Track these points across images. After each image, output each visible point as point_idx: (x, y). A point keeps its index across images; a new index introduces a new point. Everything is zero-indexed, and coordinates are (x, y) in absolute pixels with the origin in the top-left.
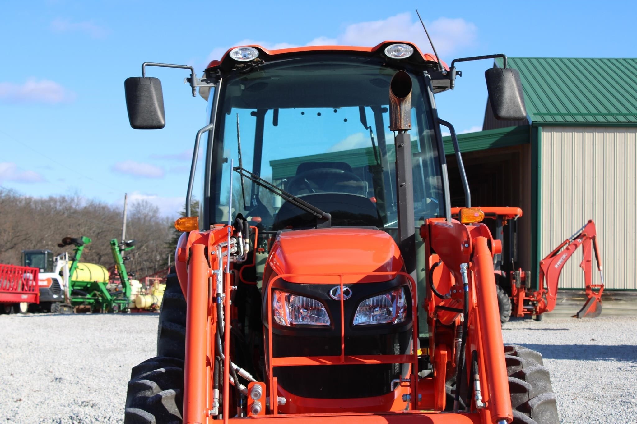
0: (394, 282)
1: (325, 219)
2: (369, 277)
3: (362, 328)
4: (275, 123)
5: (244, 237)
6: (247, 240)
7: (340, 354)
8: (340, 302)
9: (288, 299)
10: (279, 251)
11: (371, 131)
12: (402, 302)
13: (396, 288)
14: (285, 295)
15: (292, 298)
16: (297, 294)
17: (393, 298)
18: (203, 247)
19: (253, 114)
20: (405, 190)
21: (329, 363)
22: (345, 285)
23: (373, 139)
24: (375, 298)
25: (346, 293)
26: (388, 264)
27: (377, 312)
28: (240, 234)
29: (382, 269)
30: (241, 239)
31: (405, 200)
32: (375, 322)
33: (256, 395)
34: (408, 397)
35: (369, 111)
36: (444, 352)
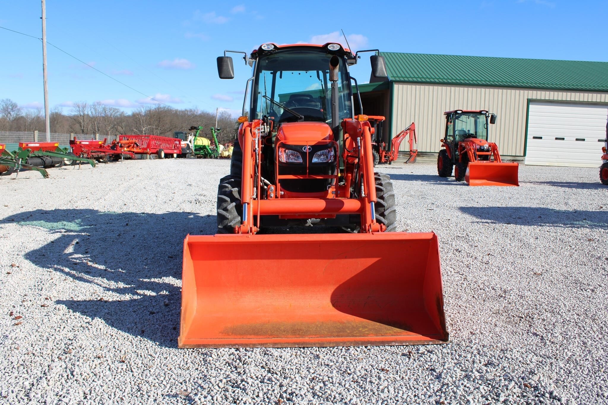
0: (330, 145)
1: (301, 118)
2: (319, 142)
3: (316, 164)
4: (281, 77)
5: (267, 125)
6: (268, 127)
7: (306, 174)
8: (307, 153)
9: (285, 151)
10: (281, 131)
11: (321, 82)
12: (333, 153)
13: (330, 147)
14: (284, 149)
15: (287, 151)
16: (289, 149)
17: (329, 152)
18: (250, 128)
19: (271, 73)
20: (335, 106)
21: (302, 178)
22: (309, 146)
23: (322, 85)
24: (322, 151)
25: (309, 149)
26: (327, 137)
27: (322, 157)
28: (265, 124)
29: (325, 139)
30: (265, 126)
31: (335, 111)
32: (321, 162)
33: (271, 190)
34: (334, 192)
35: (321, 73)
36: (350, 175)
